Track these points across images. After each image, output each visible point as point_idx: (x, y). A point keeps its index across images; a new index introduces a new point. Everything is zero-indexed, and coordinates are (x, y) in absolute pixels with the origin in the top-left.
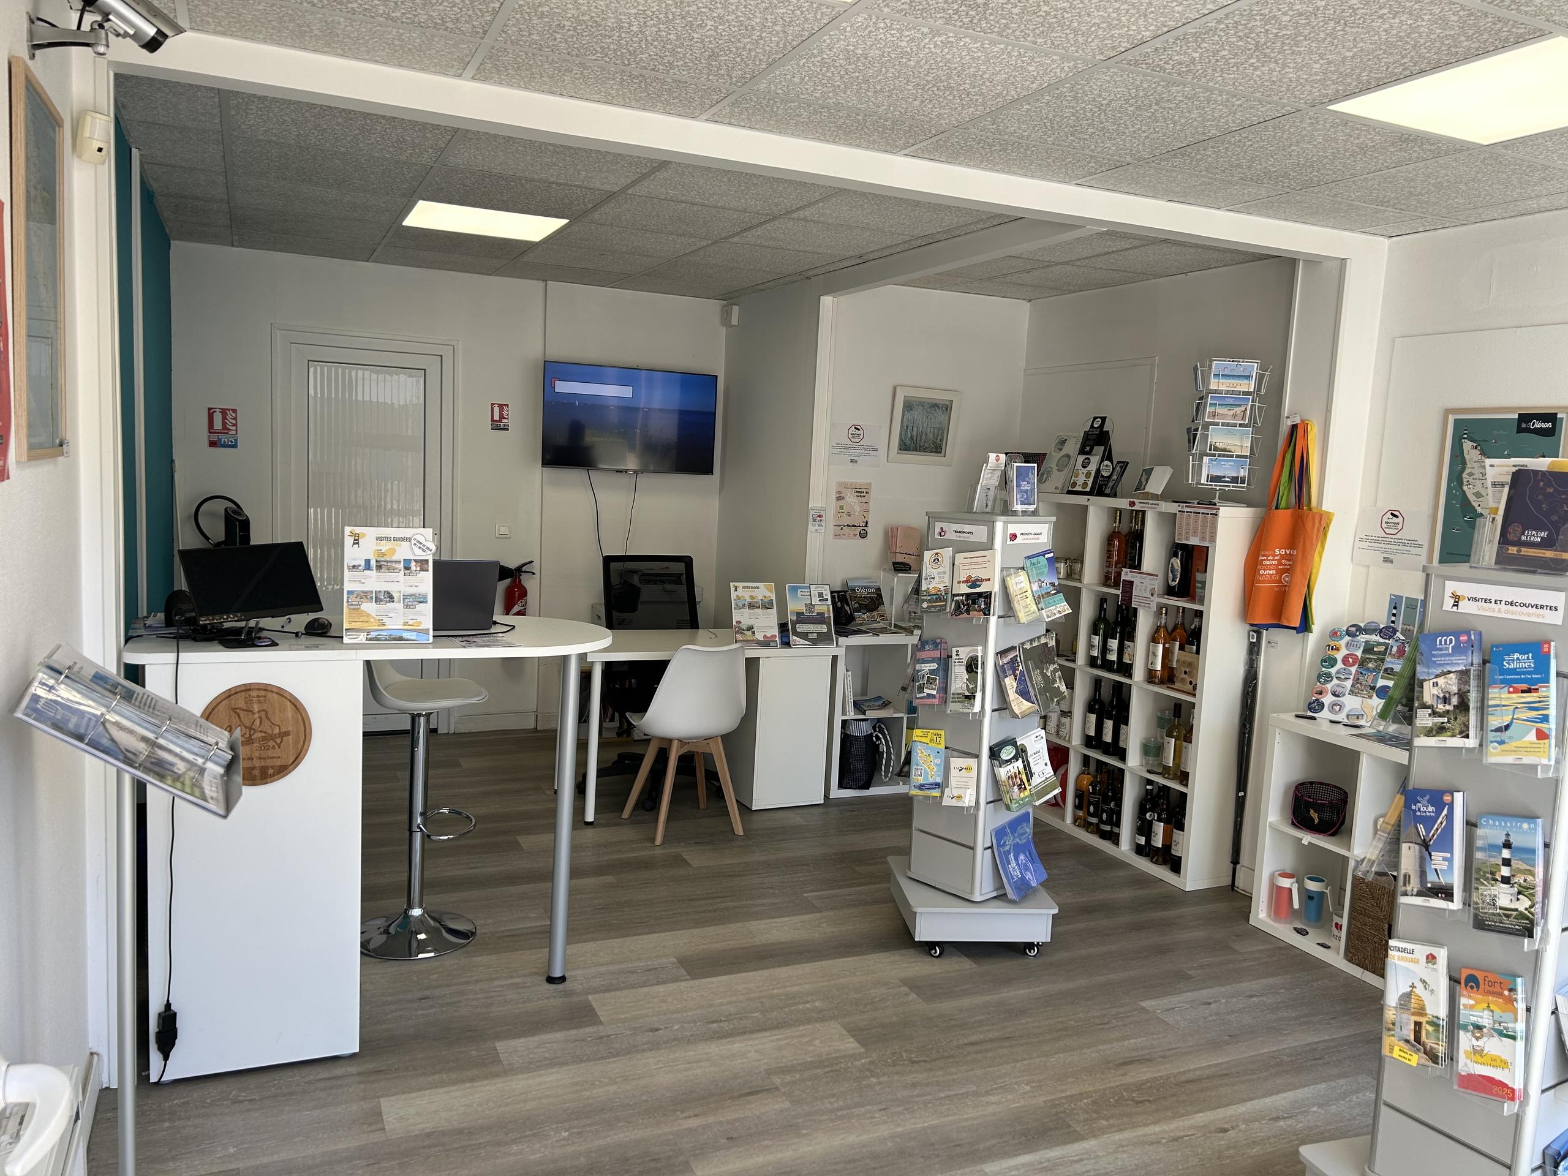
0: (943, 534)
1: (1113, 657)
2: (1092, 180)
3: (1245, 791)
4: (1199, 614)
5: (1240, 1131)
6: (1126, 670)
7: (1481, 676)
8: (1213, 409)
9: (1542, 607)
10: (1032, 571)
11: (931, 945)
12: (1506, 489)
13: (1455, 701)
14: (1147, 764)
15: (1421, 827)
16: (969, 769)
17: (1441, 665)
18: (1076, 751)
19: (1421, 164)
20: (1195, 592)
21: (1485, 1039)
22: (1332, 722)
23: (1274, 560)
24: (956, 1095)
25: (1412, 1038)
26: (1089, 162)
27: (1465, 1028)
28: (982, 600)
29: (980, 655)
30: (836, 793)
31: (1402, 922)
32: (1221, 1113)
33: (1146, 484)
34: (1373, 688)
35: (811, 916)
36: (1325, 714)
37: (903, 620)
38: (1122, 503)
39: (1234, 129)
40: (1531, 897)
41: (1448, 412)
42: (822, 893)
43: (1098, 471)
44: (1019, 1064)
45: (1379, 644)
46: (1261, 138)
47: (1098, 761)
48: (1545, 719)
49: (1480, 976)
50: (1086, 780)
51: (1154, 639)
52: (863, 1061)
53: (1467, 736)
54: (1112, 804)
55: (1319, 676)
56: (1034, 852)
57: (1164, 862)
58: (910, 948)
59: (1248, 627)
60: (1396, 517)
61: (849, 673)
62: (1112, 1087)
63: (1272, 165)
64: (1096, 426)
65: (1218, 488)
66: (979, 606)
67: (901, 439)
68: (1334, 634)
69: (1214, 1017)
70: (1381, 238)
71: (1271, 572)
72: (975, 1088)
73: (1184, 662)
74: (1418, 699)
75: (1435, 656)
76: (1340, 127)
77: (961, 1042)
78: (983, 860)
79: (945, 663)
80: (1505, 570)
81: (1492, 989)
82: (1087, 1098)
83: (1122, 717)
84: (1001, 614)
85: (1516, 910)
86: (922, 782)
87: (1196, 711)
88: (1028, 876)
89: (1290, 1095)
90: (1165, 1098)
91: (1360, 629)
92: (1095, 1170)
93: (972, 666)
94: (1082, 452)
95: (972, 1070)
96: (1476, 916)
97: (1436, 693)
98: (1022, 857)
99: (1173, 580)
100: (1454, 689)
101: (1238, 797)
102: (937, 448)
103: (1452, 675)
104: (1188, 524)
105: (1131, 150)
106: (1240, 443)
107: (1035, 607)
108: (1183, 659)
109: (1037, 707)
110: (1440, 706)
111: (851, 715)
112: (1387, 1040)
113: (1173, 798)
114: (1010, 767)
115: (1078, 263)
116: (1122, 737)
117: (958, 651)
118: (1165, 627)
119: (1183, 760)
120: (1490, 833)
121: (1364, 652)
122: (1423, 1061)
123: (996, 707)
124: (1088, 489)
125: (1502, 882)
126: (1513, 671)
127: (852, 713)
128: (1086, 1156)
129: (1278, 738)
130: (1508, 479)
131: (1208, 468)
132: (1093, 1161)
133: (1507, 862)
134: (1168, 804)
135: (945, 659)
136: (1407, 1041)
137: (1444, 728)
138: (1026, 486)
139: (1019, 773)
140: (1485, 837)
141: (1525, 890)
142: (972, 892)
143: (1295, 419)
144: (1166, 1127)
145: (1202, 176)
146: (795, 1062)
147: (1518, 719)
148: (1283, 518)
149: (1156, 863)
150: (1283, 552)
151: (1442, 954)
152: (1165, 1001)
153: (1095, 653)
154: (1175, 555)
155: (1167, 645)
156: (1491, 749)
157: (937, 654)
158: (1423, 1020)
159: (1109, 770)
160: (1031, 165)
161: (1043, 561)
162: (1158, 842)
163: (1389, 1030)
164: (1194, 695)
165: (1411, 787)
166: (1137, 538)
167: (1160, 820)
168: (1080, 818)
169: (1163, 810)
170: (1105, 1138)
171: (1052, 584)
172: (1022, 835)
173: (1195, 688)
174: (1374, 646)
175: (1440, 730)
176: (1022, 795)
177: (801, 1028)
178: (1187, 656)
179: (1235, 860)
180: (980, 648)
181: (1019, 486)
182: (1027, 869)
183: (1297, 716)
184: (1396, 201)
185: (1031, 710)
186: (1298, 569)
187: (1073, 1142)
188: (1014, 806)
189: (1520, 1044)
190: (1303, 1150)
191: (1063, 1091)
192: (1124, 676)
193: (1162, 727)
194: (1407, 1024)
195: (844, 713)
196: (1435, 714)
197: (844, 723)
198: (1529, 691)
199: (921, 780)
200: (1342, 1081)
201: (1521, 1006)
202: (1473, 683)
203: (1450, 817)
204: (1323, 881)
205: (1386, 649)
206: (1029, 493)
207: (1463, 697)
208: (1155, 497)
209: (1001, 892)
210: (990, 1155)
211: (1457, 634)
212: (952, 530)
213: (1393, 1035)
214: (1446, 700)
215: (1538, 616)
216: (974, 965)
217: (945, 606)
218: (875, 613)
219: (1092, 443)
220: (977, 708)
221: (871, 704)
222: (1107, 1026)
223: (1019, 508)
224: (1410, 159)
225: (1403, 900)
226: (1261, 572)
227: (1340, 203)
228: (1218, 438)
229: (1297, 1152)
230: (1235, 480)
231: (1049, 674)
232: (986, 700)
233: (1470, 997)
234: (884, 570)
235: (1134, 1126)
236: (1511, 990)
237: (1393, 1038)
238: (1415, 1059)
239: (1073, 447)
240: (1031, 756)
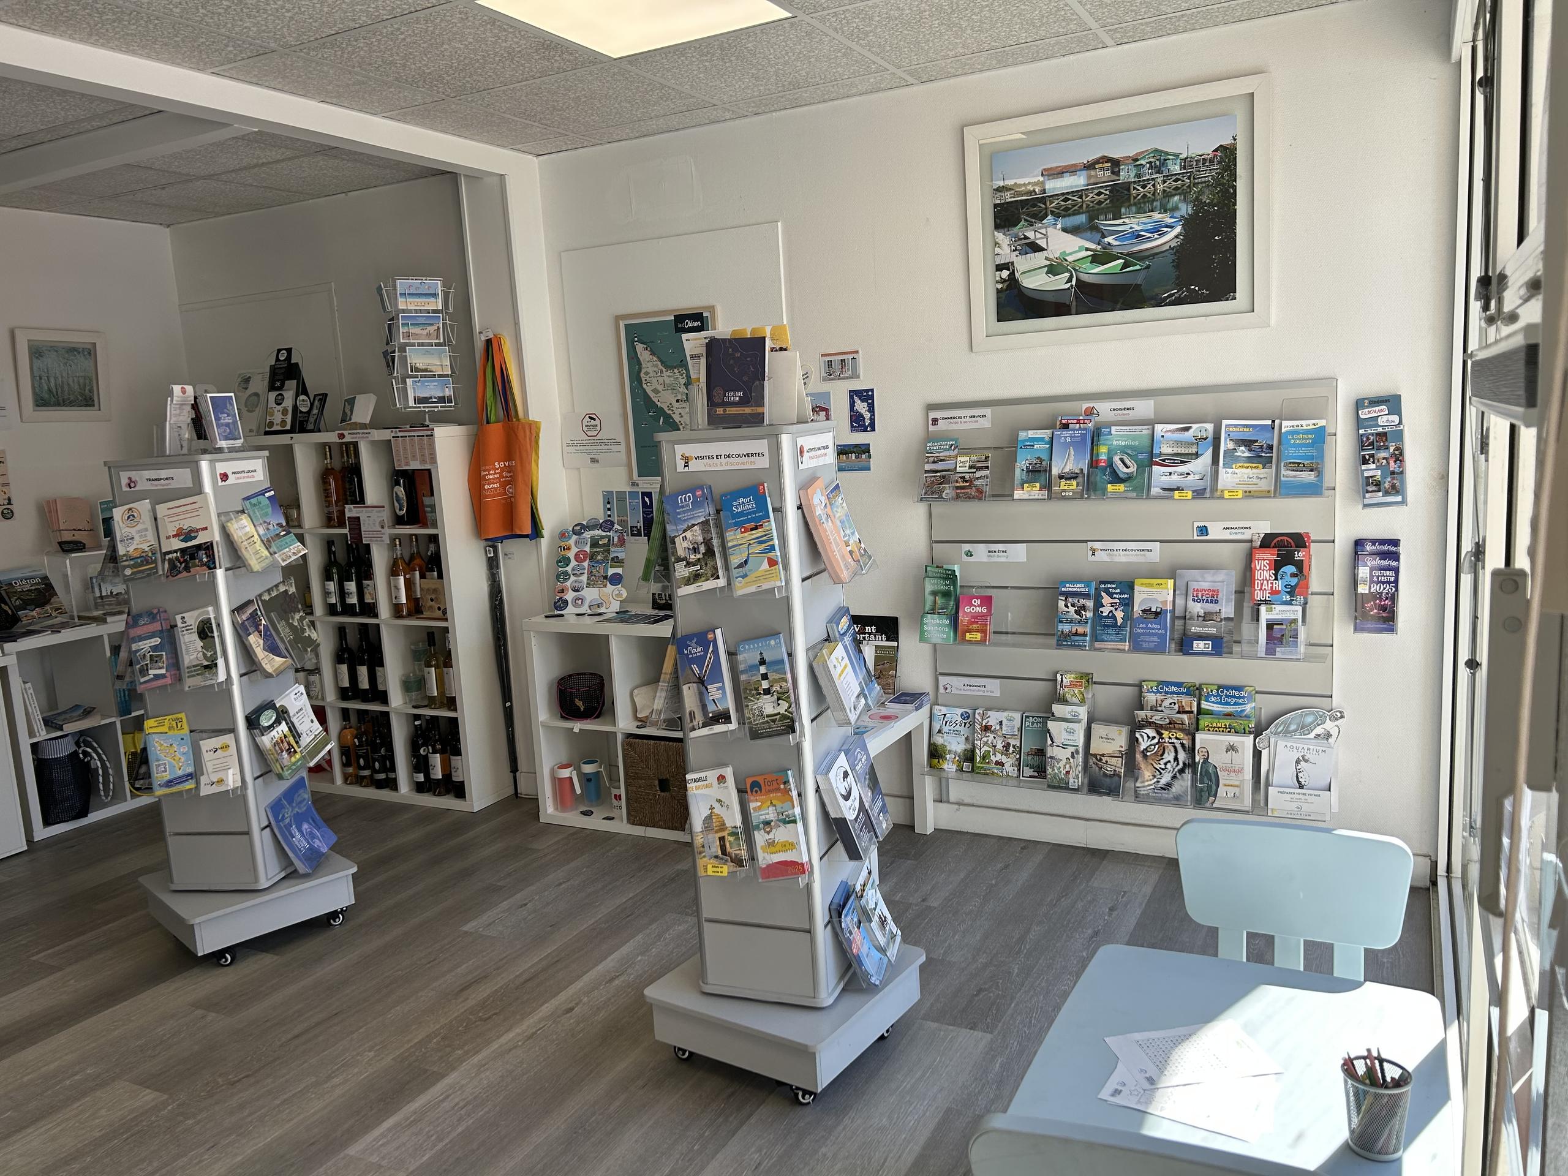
0: (132, 485)
1: (353, 600)
2: (231, 69)
3: (510, 700)
4: (434, 539)
5: (584, 1004)
6: (370, 610)
7: (718, 524)
8: (406, 329)
9: (752, 455)
10: (255, 513)
11: (219, 955)
12: (703, 361)
13: (702, 549)
14: (411, 701)
15: (695, 667)
16: (225, 747)
17: (685, 520)
18: (332, 707)
19: (561, 75)
20: (425, 517)
21: (774, 831)
22: (578, 615)
23: (495, 473)
24: (294, 1095)
25: (719, 852)
26: (227, 46)
27: (757, 828)
28: (202, 553)
29: (212, 616)
30: (41, 833)
31: (693, 754)
32: (563, 996)
33: (351, 414)
34: (605, 577)
35: (51, 978)
36: (570, 610)
37: (88, 609)
38: (331, 437)
39: (385, 17)
40: (788, 699)
41: (618, 318)
42: (57, 948)
43: (295, 408)
44: (355, 1036)
45: (603, 537)
46: (413, 31)
47: (358, 710)
48: (772, 548)
49: (759, 779)
50: (349, 734)
51: (393, 572)
52: (169, 1108)
53: (718, 578)
54: (383, 751)
55: (558, 576)
56: (317, 817)
57: (447, 792)
58: (193, 967)
59: (483, 543)
60: (594, 419)
61: (29, 685)
62: (458, 1017)
63: (426, 65)
64: (282, 359)
65: (427, 410)
66: (201, 560)
67: (34, 393)
68: (563, 535)
69: (533, 915)
70: (530, 157)
71: (495, 486)
72: (313, 1079)
73: (428, 590)
74: (673, 554)
75: (679, 513)
76: (489, 26)
77: (284, 1040)
78: (262, 842)
79: (170, 635)
80: (717, 428)
81: (771, 788)
82: (436, 1037)
83: (375, 659)
84: (228, 566)
85: (779, 713)
86: (169, 778)
87: (450, 635)
88: (317, 843)
89: (616, 955)
90: (511, 1004)
91: (583, 527)
92: (464, 1099)
93: (205, 631)
94: (272, 388)
95: (304, 1062)
96: (750, 729)
97: (686, 546)
98: (305, 826)
99: (401, 509)
100: (700, 539)
101: (505, 708)
102: (87, 399)
103: (696, 527)
104: (405, 449)
105: (275, 34)
106: (440, 362)
107: (266, 553)
108: (426, 587)
109: (289, 660)
110: (692, 557)
111: (42, 734)
112: (701, 862)
113: (443, 725)
114: (274, 733)
115: (224, 177)
116: (379, 680)
117: (183, 618)
118: (402, 558)
119: (446, 686)
120: (748, 656)
121: (592, 546)
122: (732, 869)
123: (243, 671)
124: (288, 427)
125: (765, 694)
126: (741, 514)
127: (44, 732)
128: (451, 1091)
129: (534, 641)
130: (703, 351)
131: (414, 390)
132: (459, 1092)
133: (765, 677)
134: (439, 734)
135: (168, 631)
136: (716, 857)
137: (699, 574)
138: (226, 419)
139: (285, 736)
140: (745, 661)
141: (782, 696)
142: (256, 880)
143: (488, 334)
144: (518, 1030)
145: (356, 74)
146: (79, 1145)
147: (752, 554)
148: (495, 432)
149: (439, 795)
150: (502, 464)
151: (729, 772)
152: (484, 918)
153: (333, 600)
154: (398, 483)
155: (407, 576)
156: (737, 584)
157: (156, 626)
158: (725, 834)
159: (372, 717)
160: (154, 43)
161: (264, 500)
162: (438, 774)
163: (700, 853)
164: (446, 620)
165: (679, 635)
166: (355, 471)
167: (435, 752)
168: (350, 775)
169: (436, 741)
170: (465, 1066)
171: (280, 525)
172: (301, 802)
173: (445, 612)
174: (598, 540)
175: (696, 577)
176: (293, 760)
177: (76, 1105)
178: (431, 582)
179: (514, 769)
180: (210, 609)
181: (217, 419)
182: (313, 836)
183: (547, 617)
184: (542, 116)
185: (285, 666)
186: (520, 478)
187: (434, 1084)
188: (286, 773)
189: (800, 825)
190: (648, 992)
191: (409, 1041)
192: (369, 617)
193: (419, 660)
194: (714, 842)
195: (31, 734)
196: (689, 564)
197: (35, 747)
198: (756, 528)
199: (167, 776)
200: (654, 926)
201: (794, 793)
202: (713, 530)
203: (716, 651)
204: (597, 762)
205: (609, 540)
206: (231, 426)
207: (708, 543)
208: (364, 426)
209: (289, 870)
210: (351, 1136)
211: (693, 490)
212: (143, 478)
213: (704, 857)
214: (695, 550)
215: (751, 463)
216: (276, 957)
217: (156, 567)
218: (48, 607)
219: (281, 377)
220: (222, 677)
221: (67, 716)
222: (436, 962)
223: (223, 444)
224: (552, 69)
225: (693, 734)
226: (486, 487)
227: (492, 115)
228: (416, 358)
229: (643, 995)
230: (442, 399)
231: (296, 624)
232: (230, 666)
233: (757, 800)
234: (47, 554)
235: (488, 1042)
236: (785, 783)
237: (705, 859)
238: (725, 870)
239: (259, 384)
240: (294, 715)
